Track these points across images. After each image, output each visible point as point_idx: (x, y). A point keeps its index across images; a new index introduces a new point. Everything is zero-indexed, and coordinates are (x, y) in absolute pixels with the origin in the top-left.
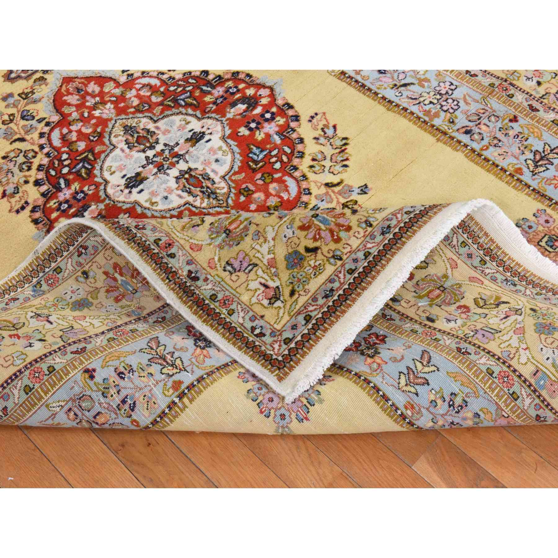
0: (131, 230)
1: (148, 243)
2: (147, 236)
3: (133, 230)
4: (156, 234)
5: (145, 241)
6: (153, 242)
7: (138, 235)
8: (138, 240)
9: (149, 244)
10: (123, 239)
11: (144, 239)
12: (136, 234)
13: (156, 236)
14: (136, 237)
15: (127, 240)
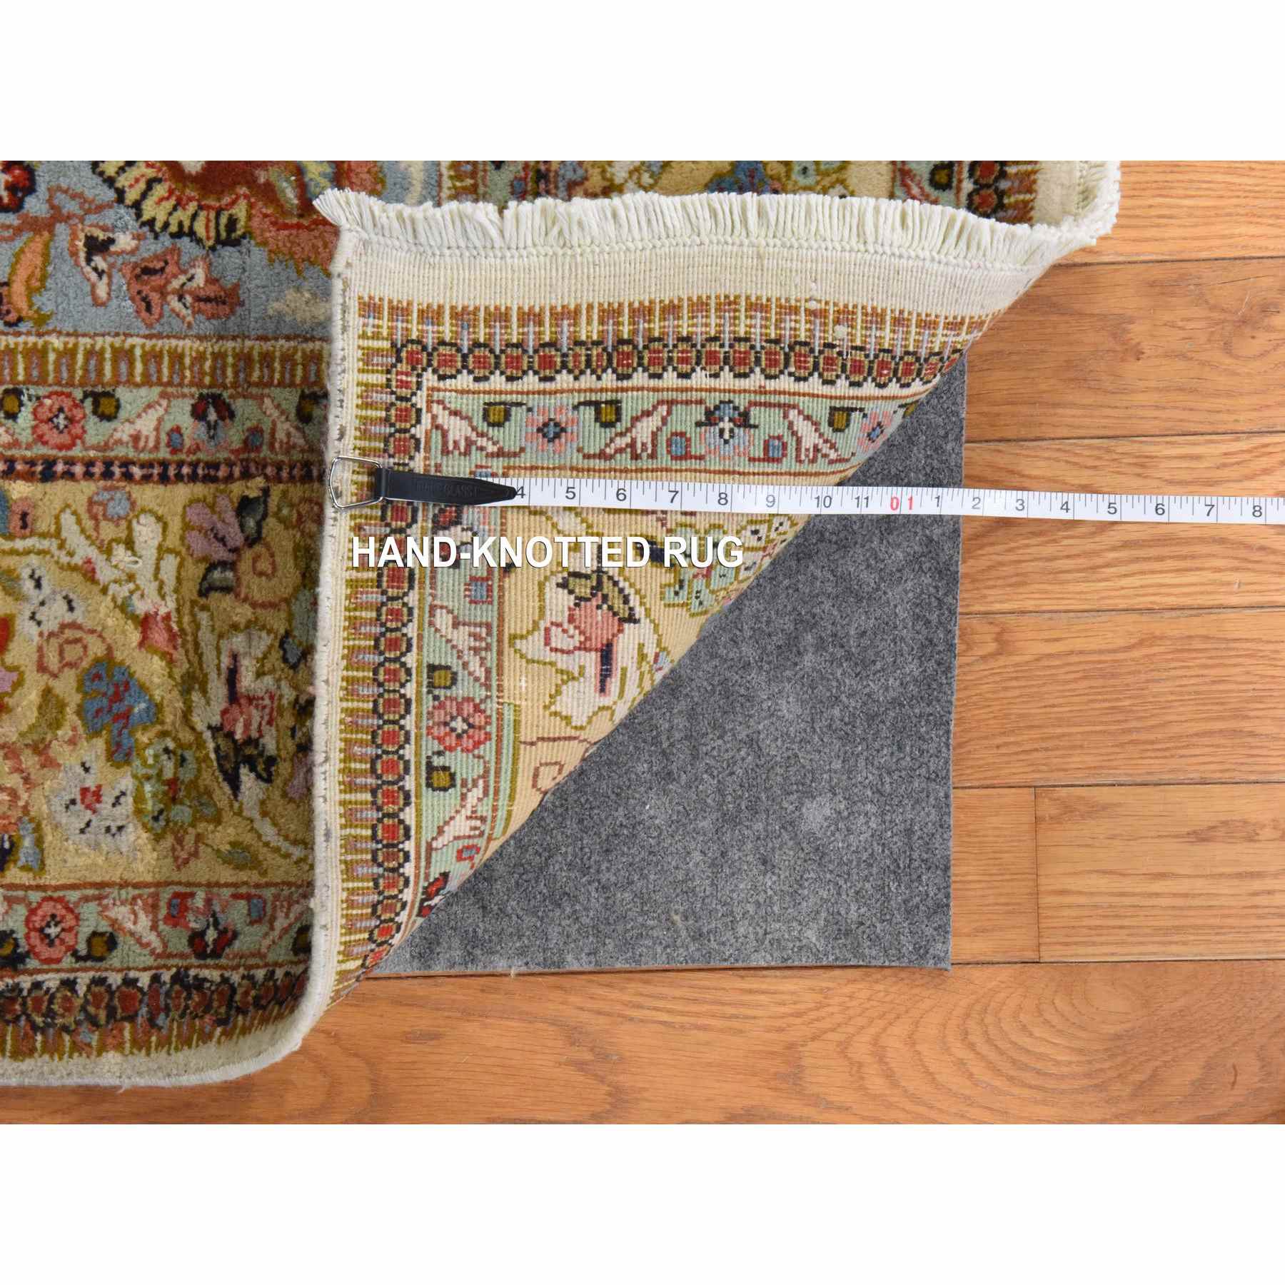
0: (200, 982)
1: (279, 973)
2: (258, 954)
3: (205, 973)
4: (280, 923)
5: (271, 975)
6: (292, 957)
7: (235, 978)
8: (246, 993)
9: (287, 974)
10: (206, 1037)
11: (260, 974)
12: (225, 980)
13: (285, 931)
14: (233, 990)
15: (219, 1030)
